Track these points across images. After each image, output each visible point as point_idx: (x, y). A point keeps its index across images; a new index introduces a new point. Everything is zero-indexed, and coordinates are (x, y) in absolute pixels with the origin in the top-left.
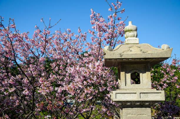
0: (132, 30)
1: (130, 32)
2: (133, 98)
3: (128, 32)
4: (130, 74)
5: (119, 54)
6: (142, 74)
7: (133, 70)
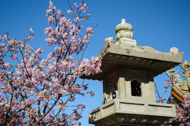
0: (127, 29)
1: (126, 31)
2: (141, 111)
3: (123, 31)
4: (130, 82)
5: (126, 49)
6: (143, 83)
7: (133, 77)
